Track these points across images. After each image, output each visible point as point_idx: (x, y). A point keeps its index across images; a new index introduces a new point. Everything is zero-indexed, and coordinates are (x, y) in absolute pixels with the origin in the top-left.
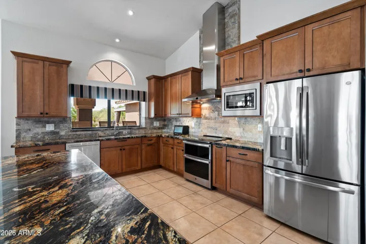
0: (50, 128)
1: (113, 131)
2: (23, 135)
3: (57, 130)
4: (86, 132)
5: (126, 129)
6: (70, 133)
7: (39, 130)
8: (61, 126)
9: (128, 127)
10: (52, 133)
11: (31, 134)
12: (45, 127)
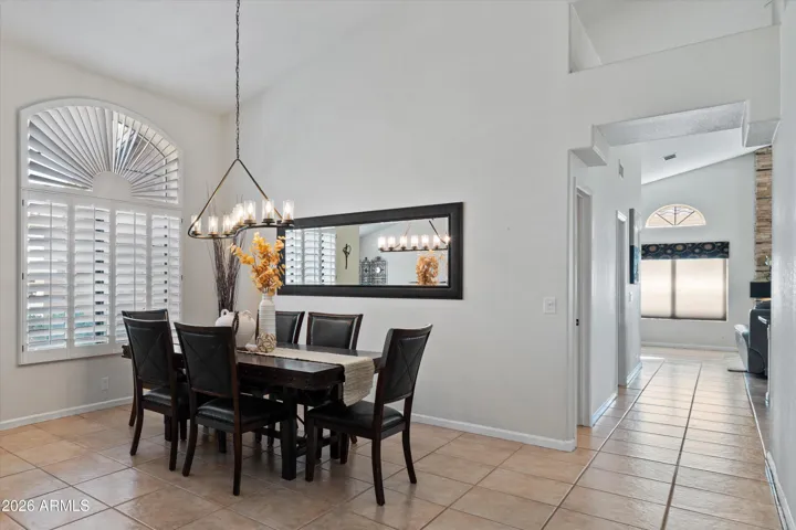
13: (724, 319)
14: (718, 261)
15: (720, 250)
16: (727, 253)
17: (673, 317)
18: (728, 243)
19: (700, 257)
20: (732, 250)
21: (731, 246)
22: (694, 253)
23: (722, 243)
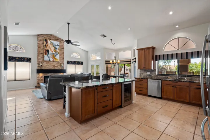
0: (148, 73)
1: (177, 77)
2: (141, 75)
3: (151, 74)
4: (162, 76)
5: (186, 76)
6: (156, 76)
7: (145, 74)
8: (152, 73)
9: (187, 75)
10: (149, 75)
11: (143, 75)
12: (147, 73)
13: (30, 80)
14: (28, 63)
15: (29, 60)
16: (31, 61)
17: (15, 80)
18: (31, 58)
19: (23, 62)
20: (32, 60)
21: (32, 59)
22: (22, 60)
23: (30, 58)
